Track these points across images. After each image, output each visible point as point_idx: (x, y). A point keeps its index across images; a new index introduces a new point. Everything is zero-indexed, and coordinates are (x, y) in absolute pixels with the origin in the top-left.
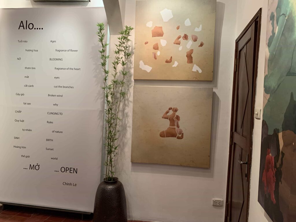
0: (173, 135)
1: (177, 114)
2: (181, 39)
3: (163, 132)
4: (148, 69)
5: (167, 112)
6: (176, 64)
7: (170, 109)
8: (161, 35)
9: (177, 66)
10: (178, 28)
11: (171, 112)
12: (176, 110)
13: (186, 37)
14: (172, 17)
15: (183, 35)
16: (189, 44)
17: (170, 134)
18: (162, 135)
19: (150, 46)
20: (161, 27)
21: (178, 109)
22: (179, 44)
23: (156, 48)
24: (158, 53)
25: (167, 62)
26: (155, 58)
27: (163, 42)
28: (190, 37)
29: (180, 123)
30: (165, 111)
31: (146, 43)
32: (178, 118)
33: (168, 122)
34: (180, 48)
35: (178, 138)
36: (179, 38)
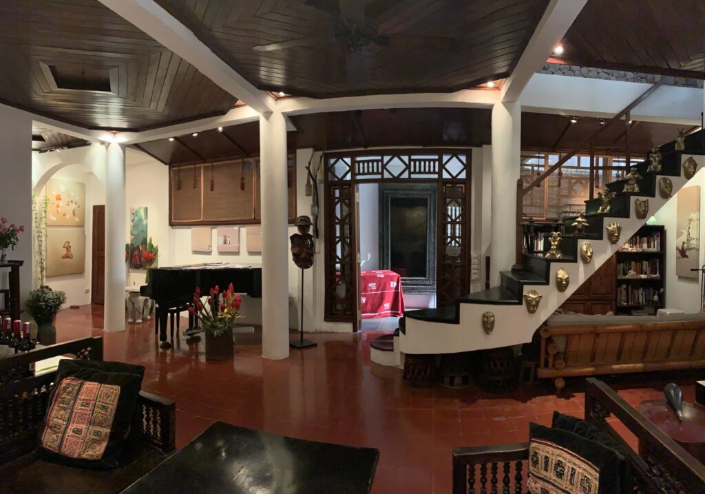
0: (68, 257)
1: (70, 245)
2: (70, 203)
3: (63, 256)
4: (54, 219)
5: (65, 244)
7: (66, 242)
8: (60, 199)
9: (68, 218)
10: (68, 196)
11: (67, 244)
12: (69, 243)
13: (72, 202)
14: (65, 189)
15: (70, 201)
16: (73, 206)
17: (66, 257)
18: (63, 258)
20: (60, 195)
21: (71, 242)
22: (68, 205)
23: (58, 207)
25: (64, 215)
26: (58, 212)
27: (61, 203)
28: (74, 202)
30: (63, 243)
31: (54, 204)
32: (70, 247)
33: (65, 249)
34: (70, 207)
35: (71, 258)
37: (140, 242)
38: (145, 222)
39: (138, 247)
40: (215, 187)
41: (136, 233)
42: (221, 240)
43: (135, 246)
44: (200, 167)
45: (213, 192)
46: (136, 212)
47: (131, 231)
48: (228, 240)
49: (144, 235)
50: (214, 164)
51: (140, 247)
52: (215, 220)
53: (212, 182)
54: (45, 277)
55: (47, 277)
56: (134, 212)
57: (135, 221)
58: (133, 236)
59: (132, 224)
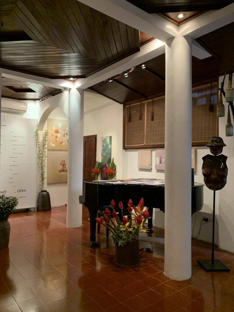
1: (65, 163)
6: (64, 144)
7: (62, 161)
11: (63, 162)
14: (62, 126)
16: (68, 137)
17: (63, 171)
18: (60, 171)
19: (54, 136)
20: (58, 130)
24: (57, 139)
26: (56, 141)
29: (66, 166)
30: (61, 162)
33: (62, 166)
35: (66, 172)
37: (107, 162)
38: (109, 147)
39: (106, 164)
40: (155, 118)
41: (104, 155)
42: (158, 160)
43: (104, 164)
44: (144, 104)
45: (153, 122)
46: (105, 140)
47: (102, 153)
48: (163, 160)
49: (109, 156)
51: (107, 165)
52: (153, 144)
53: (153, 113)
54: (46, 184)
55: (48, 184)
56: (104, 140)
57: (104, 147)
58: (103, 157)
59: (102, 149)
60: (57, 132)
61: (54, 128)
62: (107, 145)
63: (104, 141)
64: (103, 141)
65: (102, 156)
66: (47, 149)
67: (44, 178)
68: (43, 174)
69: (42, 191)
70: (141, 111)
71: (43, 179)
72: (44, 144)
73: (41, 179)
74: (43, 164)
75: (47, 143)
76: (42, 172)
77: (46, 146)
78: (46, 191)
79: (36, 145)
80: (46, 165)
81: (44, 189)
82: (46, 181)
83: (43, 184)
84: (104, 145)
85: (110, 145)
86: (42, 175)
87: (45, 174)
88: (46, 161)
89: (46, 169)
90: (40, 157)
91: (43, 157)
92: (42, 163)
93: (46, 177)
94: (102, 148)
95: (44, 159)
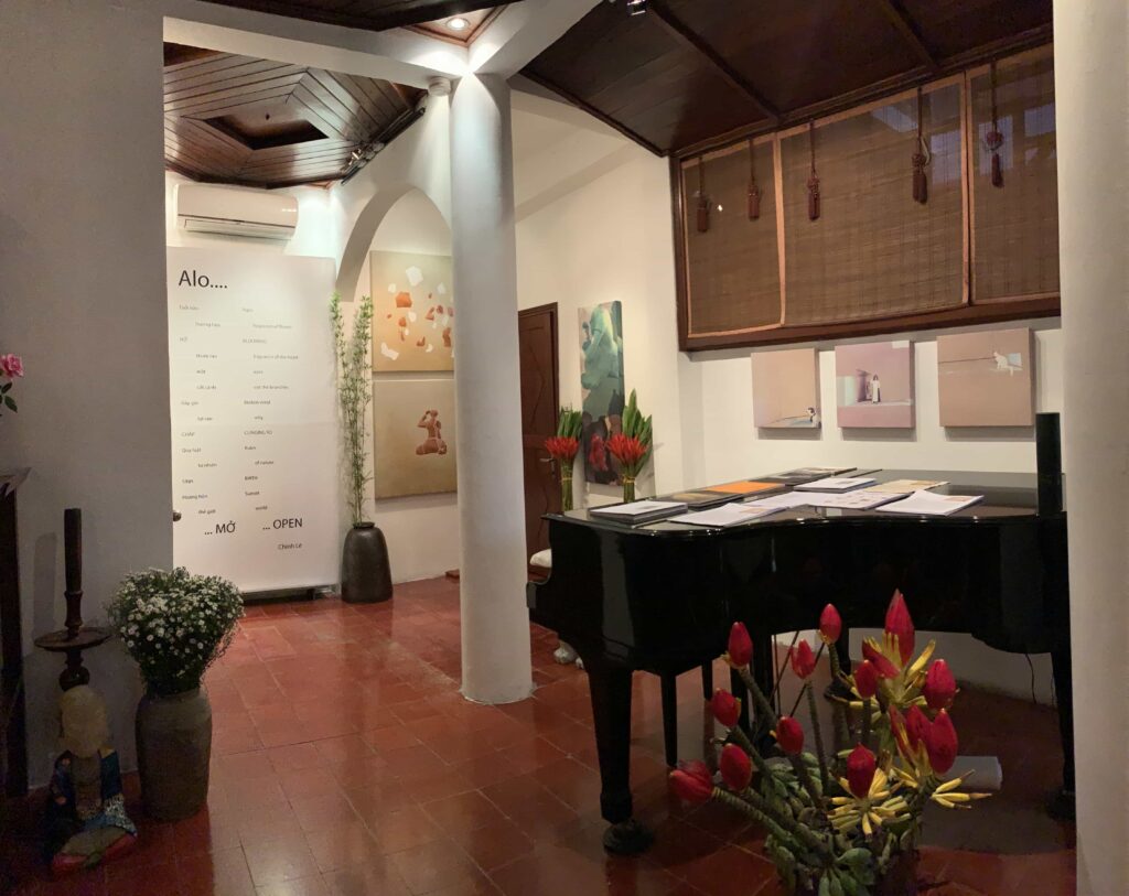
0: (434, 450)
1: (437, 419)
2: (435, 313)
3: (420, 447)
4: (394, 355)
5: (425, 418)
6: (430, 349)
7: (428, 413)
8: (408, 305)
9: (433, 351)
10: (430, 296)
11: (429, 417)
12: (435, 414)
13: (440, 310)
14: (421, 279)
15: (436, 308)
16: (445, 321)
17: (430, 449)
18: (419, 452)
19: (395, 321)
20: (408, 294)
21: (439, 411)
22: (432, 319)
23: (403, 323)
24: (407, 332)
25: (419, 344)
26: (403, 339)
27: (411, 315)
28: (445, 310)
29: (441, 431)
30: (422, 416)
31: (389, 316)
32: (438, 424)
33: (425, 432)
34: (435, 325)
35: (441, 453)
36: (432, 310)
37: (607, 409)
38: (615, 347)
39: (602, 419)
40: (826, 205)
41: (594, 381)
42: (851, 386)
43: (595, 419)
44: (769, 146)
45: (817, 223)
46: (593, 320)
47: (583, 376)
48: (875, 385)
49: (616, 382)
50: (819, 123)
51: (607, 420)
52: (828, 319)
53: (814, 187)
54: (373, 500)
55: (379, 499)
56: (588, 320)
57: (590, 347)
58: (589, 391)
59: (584, 357)
60: (404, 302)
61: (393, 289)
62: (604, 341)
63: (589, 325)
64: (585, 326)
65: (585, 386)
66: (370, 371)
67: (362, 478)
68: (360, 462)
69: (359, 527)
70: (753, 179)
71: (359, 481)
72: (361, 352)
73: (353, 483)
74: (359, 424)
75: (369, 347)
76: (356, 457)
77: (367, 359)
78: (370, 526)
79: (333, 357)
80: (369, 429)
81: (365, 520)
82: (369, 489)
83: (360, 498)
84: (590, 342)
85: (615, 340)
86: (357, 465)
87: (364, 463)
88: (369, 414)
89: (367, 446)
90: (350, 402)
91: (357, 399)
92: (353, 423)
93: (372, 475)
94: (582, 352)
95: (359, 406)
